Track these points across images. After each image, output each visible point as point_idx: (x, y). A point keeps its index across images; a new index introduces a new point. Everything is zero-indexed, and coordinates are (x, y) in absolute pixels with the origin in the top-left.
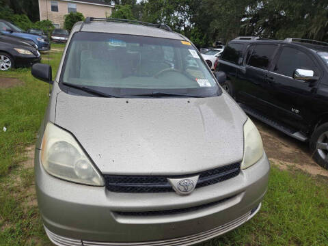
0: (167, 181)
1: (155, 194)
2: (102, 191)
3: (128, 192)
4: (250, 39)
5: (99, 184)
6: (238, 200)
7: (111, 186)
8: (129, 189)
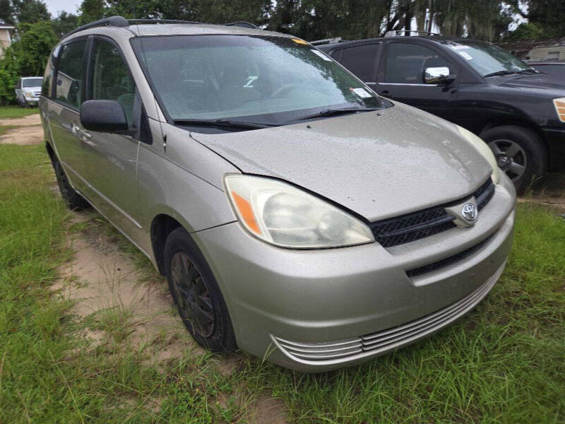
0: (445, 213)
1: (439, 235)
2: (379, 248)
3: (406, 241)
4: (328, 43)
5: (369, 240)
6: (510, 220)
7: (384, 239)
8: (406, 236)
